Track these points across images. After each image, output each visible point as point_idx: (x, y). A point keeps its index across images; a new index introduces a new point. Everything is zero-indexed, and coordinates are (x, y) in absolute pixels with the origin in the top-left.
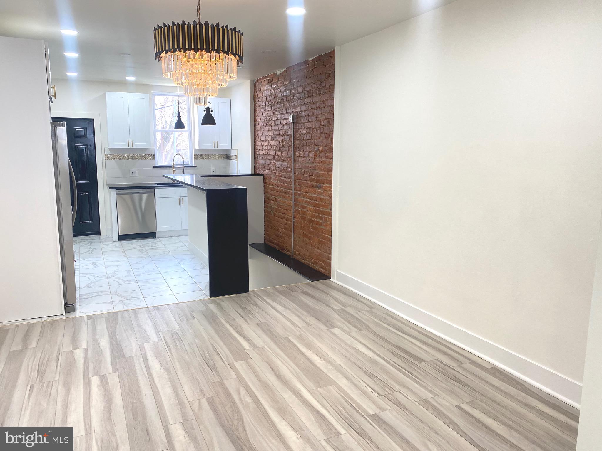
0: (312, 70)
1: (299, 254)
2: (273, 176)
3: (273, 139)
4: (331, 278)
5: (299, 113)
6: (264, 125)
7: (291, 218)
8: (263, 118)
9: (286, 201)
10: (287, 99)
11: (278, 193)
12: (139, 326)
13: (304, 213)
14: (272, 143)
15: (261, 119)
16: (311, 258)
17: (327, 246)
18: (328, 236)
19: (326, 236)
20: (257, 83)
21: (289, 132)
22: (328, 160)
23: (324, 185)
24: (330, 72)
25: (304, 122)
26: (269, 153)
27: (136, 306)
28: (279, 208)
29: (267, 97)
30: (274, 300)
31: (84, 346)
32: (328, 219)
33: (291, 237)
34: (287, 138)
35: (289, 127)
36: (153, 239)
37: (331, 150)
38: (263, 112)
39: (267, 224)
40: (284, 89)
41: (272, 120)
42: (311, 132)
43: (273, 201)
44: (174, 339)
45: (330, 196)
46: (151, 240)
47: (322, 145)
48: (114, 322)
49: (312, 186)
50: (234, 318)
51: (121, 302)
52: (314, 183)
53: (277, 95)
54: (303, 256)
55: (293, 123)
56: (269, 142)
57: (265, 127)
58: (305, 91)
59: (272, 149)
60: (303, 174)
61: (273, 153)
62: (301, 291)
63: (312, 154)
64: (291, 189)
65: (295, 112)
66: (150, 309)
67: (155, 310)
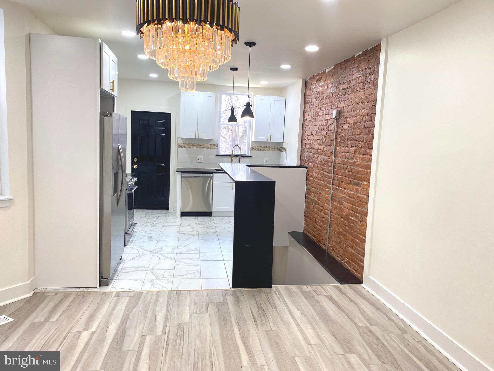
0: (358, 66)
1: (334, 249)
2: (315, 169)
3: (317, 134)
4: (362, 283)
5: (342, 108)
6: (311, 120)
7: (328, 212)
8: (310, 114)
9: (324, 195)
10: (333, 95)
11: (318, 185)
12: (154, 312)
13: (340, 209)
14: (316, 137)
15: (309, 115)
16: (344, 257)
17: (361, 247)
18: (363, 237)
19: (361, 237)
20: (308, 82)
21: (332, 127)
22: (368, 157)
23: (362, 183)
24: (375, 66)
25: (347, 117)
26: (313, 147)
27: (163, 287)
28: (318, 201)
29: (316, 94)
30: (294, 303)
31: (94, 329)
32: (363, 219)
33: (327, 231)
34: (329, 133)
35: (332, 123)
36: (208, 218)
37: (371, 147)
38: (311, 108)
39: (307, 214)
40: (331, 86)
41: (318, 115)
42: (353, 127)
43: (314, 193)
44: (177, 335)
45: (367, 195)
46: (207, 219)
47: (363, 142)
48: (134, 304)
49: (350, 183)
50: (246, 318)
51: (152, 281)
52: (352, 180)
53: (324, 92)
54: (338, 253)
55: (336, 119)
56: (314, 137)
57: (311, 122)
58: (350, 87)
59: (316, 143)
60: (342, 169)
61: (316, 147)
62: (326, 294)
63: (352, 149)
64: (330, 183)
65: (339, 108)
66: (172, 293)
67: (176, 294)
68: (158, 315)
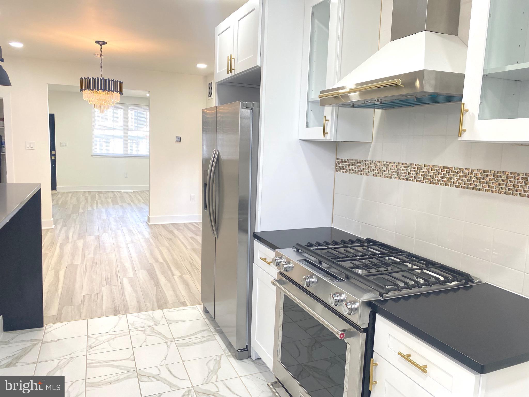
12: (136, 292)
27: (138, 317)
51: (156, 323)
66: (124, 311)
67: (119, 310)
68: (131, 290)
